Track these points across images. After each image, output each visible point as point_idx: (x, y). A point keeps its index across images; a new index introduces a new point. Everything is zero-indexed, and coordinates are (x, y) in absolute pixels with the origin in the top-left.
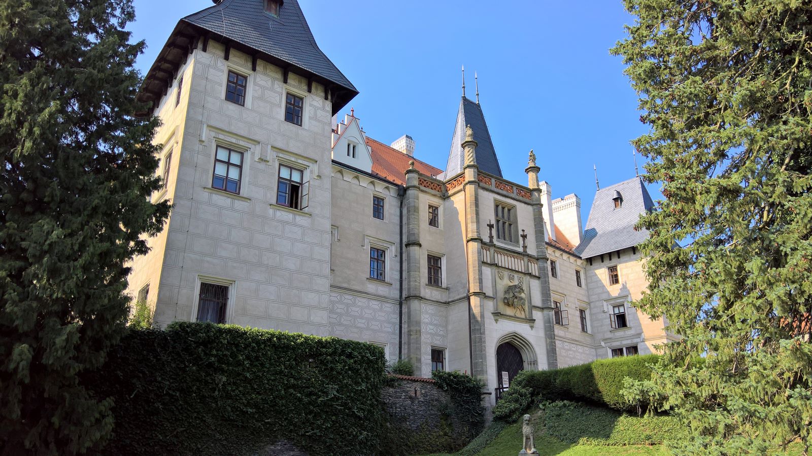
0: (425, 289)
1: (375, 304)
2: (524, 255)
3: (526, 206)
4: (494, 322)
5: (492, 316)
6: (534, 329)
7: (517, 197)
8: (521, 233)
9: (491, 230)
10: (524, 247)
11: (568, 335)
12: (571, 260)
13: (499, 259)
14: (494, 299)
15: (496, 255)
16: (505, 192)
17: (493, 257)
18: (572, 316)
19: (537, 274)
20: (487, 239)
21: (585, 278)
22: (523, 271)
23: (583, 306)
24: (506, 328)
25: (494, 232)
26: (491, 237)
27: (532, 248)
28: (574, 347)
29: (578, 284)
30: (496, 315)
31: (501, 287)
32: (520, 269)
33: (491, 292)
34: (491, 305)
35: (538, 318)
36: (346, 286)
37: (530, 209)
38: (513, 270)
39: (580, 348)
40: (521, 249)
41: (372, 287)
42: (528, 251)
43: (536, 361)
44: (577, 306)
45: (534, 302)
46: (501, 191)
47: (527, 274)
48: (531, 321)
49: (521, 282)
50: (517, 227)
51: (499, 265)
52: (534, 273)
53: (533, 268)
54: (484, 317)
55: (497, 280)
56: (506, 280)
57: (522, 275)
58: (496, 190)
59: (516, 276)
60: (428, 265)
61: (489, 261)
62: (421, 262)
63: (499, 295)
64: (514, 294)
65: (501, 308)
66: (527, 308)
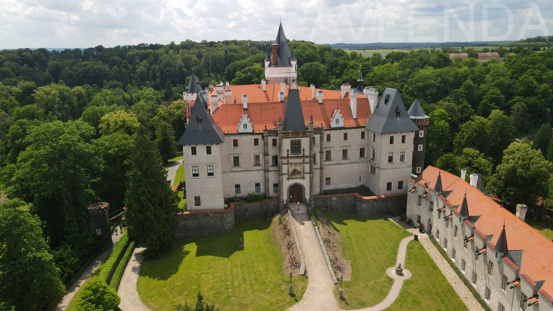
0: (270, 168)
1: (256, 172)
2: (304, 157)
3: (306, 138)
4: (287, 181)
6: (304, 180)
7: (302, 136)
8: (302, 149)
9: (288, 152)
10: (304, 154)
11: (349, 161)
12: (358, 130)
13: (291, 161)
14: (288, 174)
15: (290, 160)
16: (296, 136)
17: (288, 161)
18: (353, 153)
19: (309, 162)
20: (286, 155)
21: (368, 134)
22: (302, 162)
23: (362, 147)
24: (292, 182)
25: (289, 152)
26: (288, 154)
27: (307, 153)
28: (352, 165)
29: (362, 138)
30: (288, 179)
31: (291, 170)
32: (300, 162)
33: (287, 173)
34: (286, 176)
35: (307, 176)
36: (246, 170)
37: (308, 138)
38: (297, 163)
39: (356, 165)
40: (302, 155)
41: (255, 168)
42: (305, 155)
43: (304, 189)
44: (358, 148)
45: (306, 171)
46: (294, 136)
47: (304, 163)
48: (303, 178)
49: (300, 166)
50: (301, 147)
51: (291, 163)
52: (307, 162)
53: (307, 160)
54: (282, 180)
55: (290, 168)
56: (294, 167)
57: (301, 164)
58: (292, 137)
59: (298, 165)
60: (272, 159)
61: (287, 163)
62: (269, 160)
63: (290, 173)
64: (295, 172)
65: (291, 176)
66: (302, 174)
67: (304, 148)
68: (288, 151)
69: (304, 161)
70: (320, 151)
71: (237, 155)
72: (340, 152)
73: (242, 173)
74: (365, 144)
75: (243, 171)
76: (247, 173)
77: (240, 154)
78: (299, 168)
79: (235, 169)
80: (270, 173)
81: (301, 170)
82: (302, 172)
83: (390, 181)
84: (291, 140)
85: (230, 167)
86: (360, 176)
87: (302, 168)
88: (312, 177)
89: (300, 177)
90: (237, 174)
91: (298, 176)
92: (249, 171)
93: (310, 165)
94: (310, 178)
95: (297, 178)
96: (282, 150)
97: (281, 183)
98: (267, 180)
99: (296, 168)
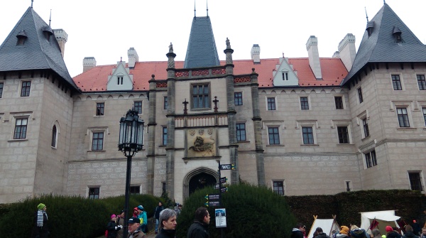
0: (158, 149)
2: (217, 114)
3: (220, 79)
4: (184, 164)
5: (183, 161)
7: (212, 76)
8: (213, 99)
9: (186, 105)
10: (216, 108)
11: (318, 150)
12: (328, 91)
13: (192, 122)
14: (185, 149)
15: (189, 121)
16: (201, 76)
17: (186, 123)
18: (325, 134)
19: (227, 124)
20: (182, 112)
21: (348, 101)
22: (213, 125)
23: (342, 124)
24: (194, 165)
25: (188, 106)
26: (186, 110)
27: (223, 108)
29: (337, 108)
30: (186, 159)
31: (192, 140)
32: (210, 125)
33: (182, 146)
34: (182, 154)
35: (225, 154)
36: (112, 157)
37: (224, 80)
38: (203, 127)
39: (334, 158)
40: (213, 111)
42: (219, 110)
44: (333, 125)
45: (221, 144)
46: (197, 77)
47: (217, 126)
48: (217, 157)
49: (210, 133)
50: (210, 96)
51: (192, 126)
52: (223, 124)
53: (223, 120)
54: (173, 162)
55: (189, 136)
56: (197, 135)
57: (211, 128)
58: (192, 77)
59: (206, 130)
60: (164, 134)
61: (182, 126)
62: (156, 134)
63: (189, 146)
64: (200, 146)
65: (191, 153)
66: (214, 149)
67: (216, 97)
68: (185, 103)
69: (217, 121)
71: (100, 130)
72: (297, 131)
73: (105, 164)
74: (346, 118)
75: (109, 159)
77: (106, 127)
78: (206, 137)
79: (93, 156)
80: (156, 159)
81: (212, 141)
82: (214, 145)
83: (414, 169)
84: (191, 84)
85: (85, 151)
86: (348, 183)
87: (214, 136)
88: (234, 153)
89: (211, 155)
90: (96, 165)
91: (206, 154)
92: (119, 159)
93: (230, 129)
94: (231, 155)
95: (203, 158)
96: (174, 101)
97: (170, 167)
98: (150, 174)
99: (202, 137)
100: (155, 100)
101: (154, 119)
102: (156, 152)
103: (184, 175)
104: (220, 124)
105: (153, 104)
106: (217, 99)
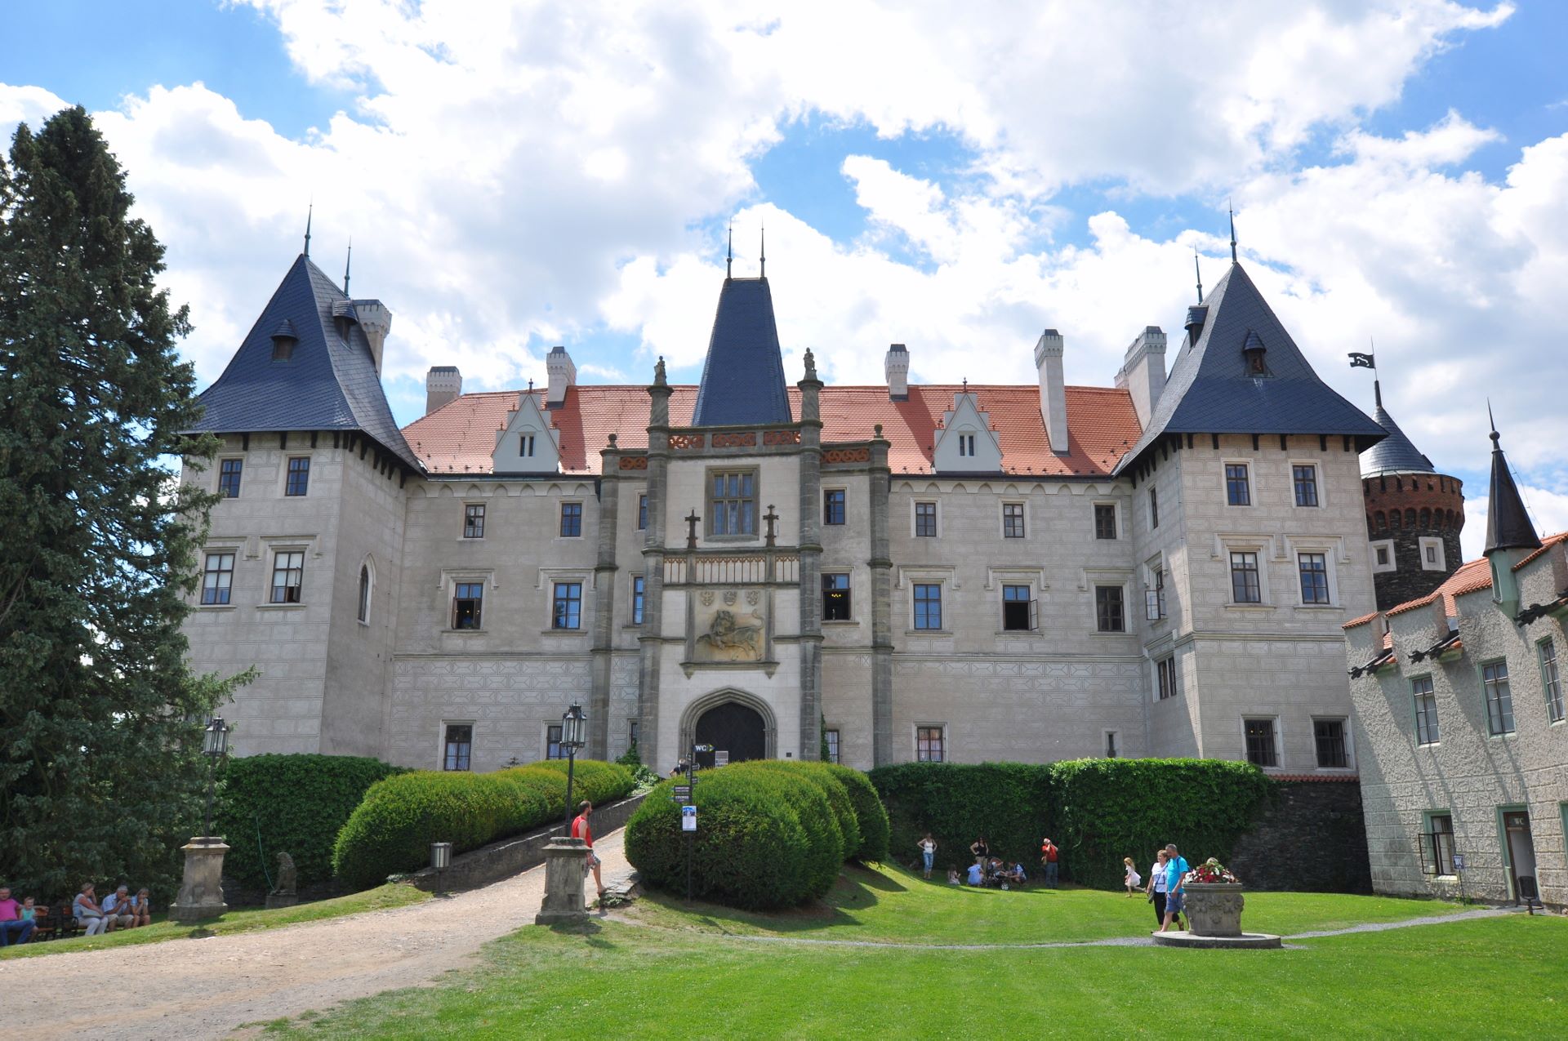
0: (620, 633)
1: (556, 667)
2: (771, 551)
3: (784, 459)
4: (684, 678)
5: (681, 670)
6: (774, 677)
7: (764, 450)
8: (764, 511)
9: (692, 526)
10: (770, 537)
11: (1039, 646)
12: (1077, 489)
13: (707, 571)
14: (688, 640)
15: (700, 566)
16: (734, 450)
17: (691, 571)
18: (1063, 606)
19: (796, 578)
20: (683, 544)
21: (1128, 518)
22: (762, 580)
23: (1110, 579)
24: (710, 682)
25: (700, 528)
26: (692, 538)
27: (787, 535)
28: (1058, 670)
29: (1100, 535)
30: (690, 665)
31: (704, 616)
32: (754, 579)
33: (681, 632)
34: (678, 652)
35: (788, 655)
36: (506, 649)
37: (794, 461)
38: (735, 585)
40: (762, 542)
41: (550, 644)
42: (778, 542)
43: (774, 730)
44: (1084, 583)
45: (780, 630)
46: (724, 451)
47: (770, 583)
48: (768, 664)
49: (753, 601)
50: (757, 504)
51: (707, 581)
52: (788, 578)
53: (788, 570)
54: (655, 673)
55: (698, 607)
56: (718, 605)
57: (756, 589)
58: (713, 451)
59: (742, 593)
60: (636, 594)
61: (683, 580)
62: (617, 593)
63: (698, 633)
64: (723, 631)
65: (702, 652)
66: (762, 643)
67: (771, 507)
68: (692, 520)
69: (770, 570)
70: (868, 556)
71: (472, 577)
72: (989, 596)
73: (487, 667)
74: (1120, 563)
75: (495, 654)
76: (510, 666)
77: (489, 570)
78: (743, 609)
79: (457, 641)
80: (616, 660)
81: (757, 623)
82: (763, 632)
83: (1259, 711)
84: (709, 469)
85: (436, 631)
86: (1111, 736)
87: (761, 608)
88: (810, 657)
89: (752, 657)
90: (463, 667)
91: (739, 655)
92: (521, 654)
93: (803, 593)
94: (804, 660)
95: (733, 665)
96: (665, 515)
97: (648, 682)
98: (600, 696)
99: (733, 609)
100: (615, 504)
101: (612, 555)
102: (615, 642)
103: (683, 707)
104: (779, 579)
105: (609, 515)
106: (775, 513)
